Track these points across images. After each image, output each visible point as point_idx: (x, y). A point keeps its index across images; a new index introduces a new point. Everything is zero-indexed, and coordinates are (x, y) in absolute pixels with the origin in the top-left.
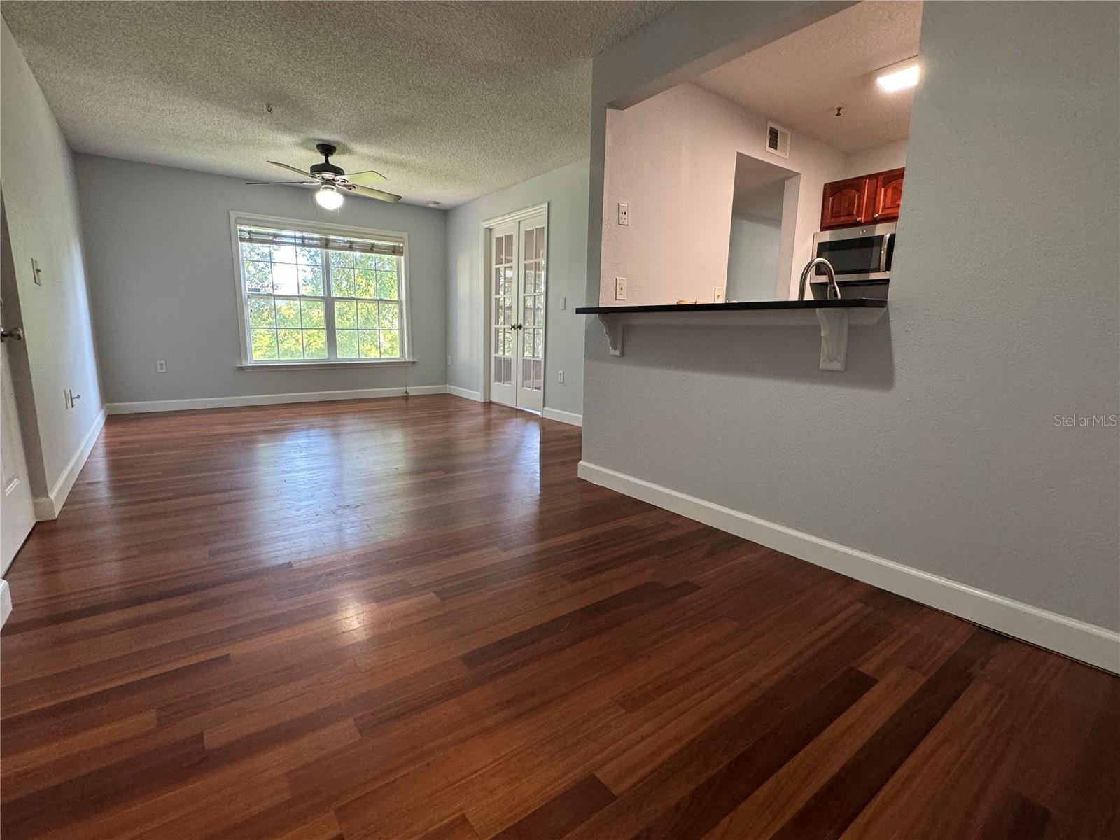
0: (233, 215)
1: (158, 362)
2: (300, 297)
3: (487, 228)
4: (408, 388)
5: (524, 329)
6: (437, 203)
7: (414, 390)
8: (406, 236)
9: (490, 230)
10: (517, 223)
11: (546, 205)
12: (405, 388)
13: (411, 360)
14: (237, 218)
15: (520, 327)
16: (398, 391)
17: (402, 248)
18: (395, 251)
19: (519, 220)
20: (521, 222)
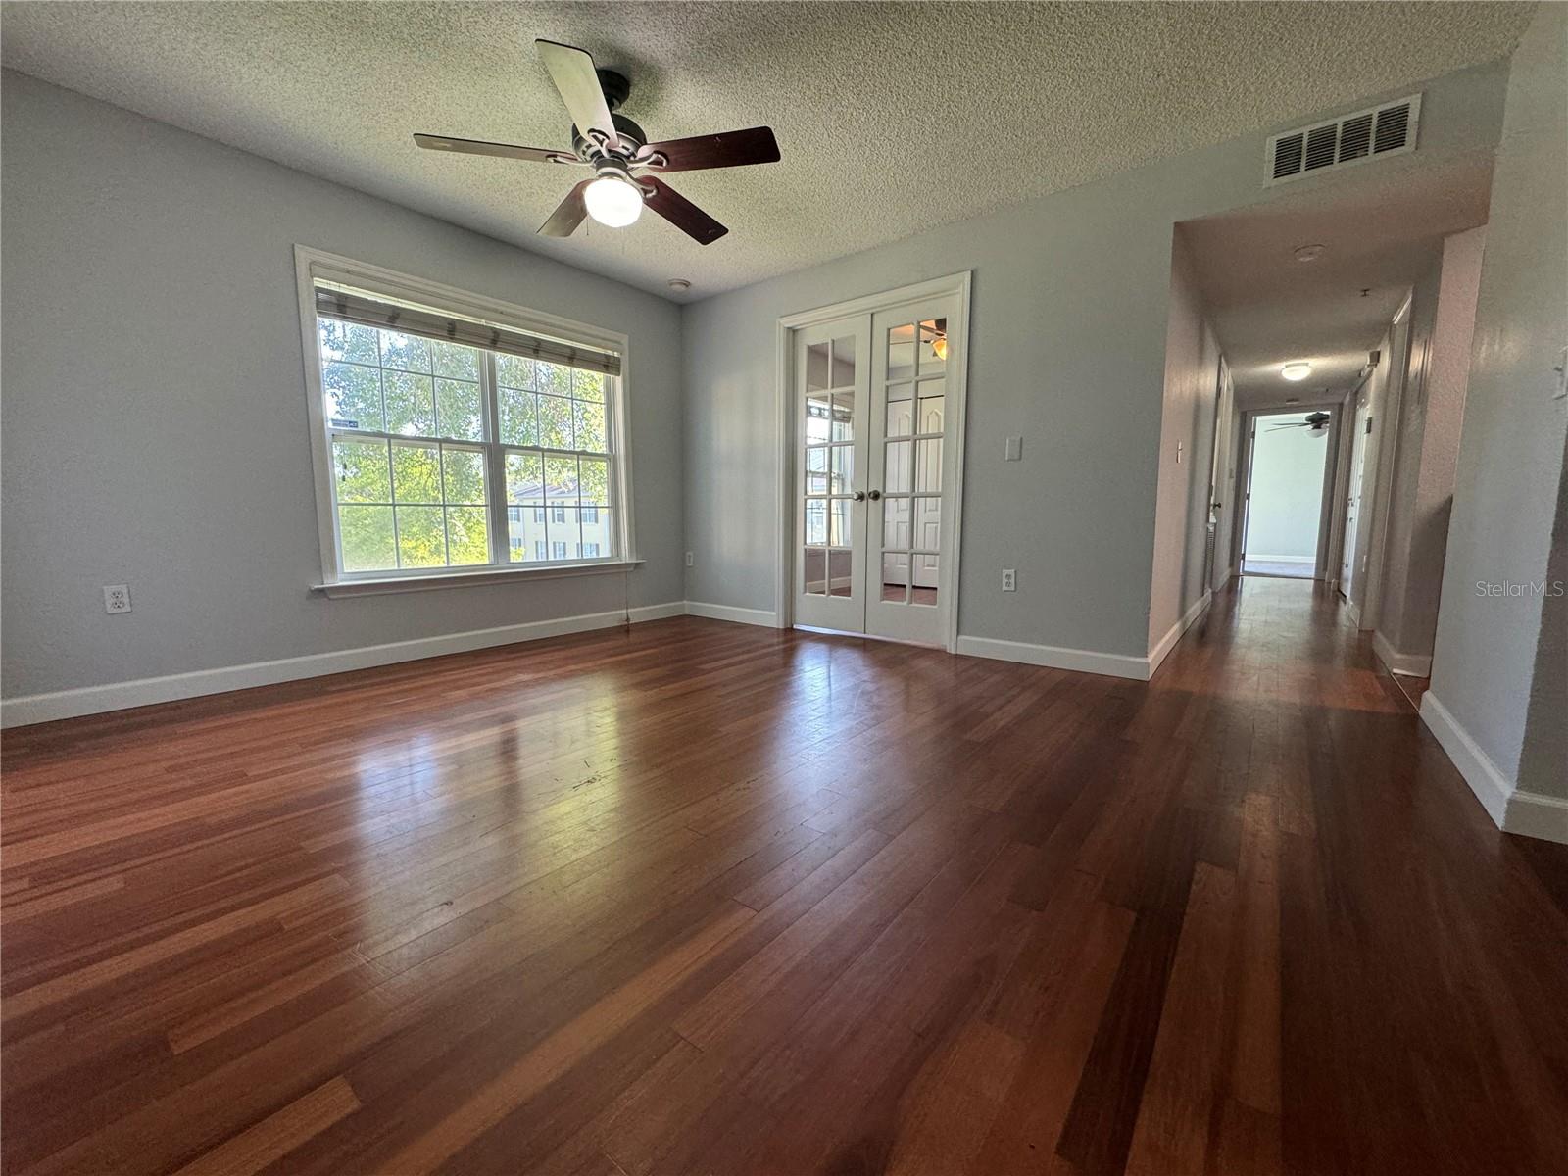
0: (303, 255)
1: (109, 590)
2: (441, 441)
3: (789, 328)
4: (629, 610)
5: (885, 498)
6: (687, 284)
7: (638, 614)
8: (625, 340)
9: (793, 332)
10: (870, 316)
11: (968, 276)
12: (625, 611)
13: (634, 561)
14: (313, 262)
15: (876, 496)
16: (609, 618)
17: (619, 359)
18: (608, 365)
19: (871, 311)
20: (875, 316)
